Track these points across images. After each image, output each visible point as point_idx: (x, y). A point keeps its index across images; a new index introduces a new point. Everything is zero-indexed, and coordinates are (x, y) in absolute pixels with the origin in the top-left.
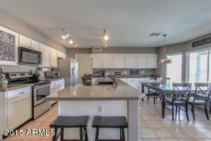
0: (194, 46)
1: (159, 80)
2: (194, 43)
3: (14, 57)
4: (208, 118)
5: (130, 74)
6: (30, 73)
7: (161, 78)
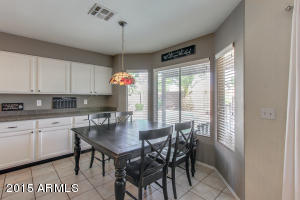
0: (163, 60)
1: (114, 117)
2: (163, 55)
4: (190, 184)
5: (54, 107)
7: (118, 114)
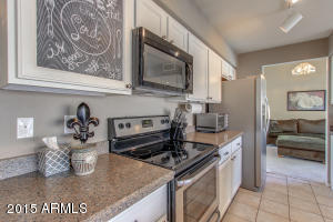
3: (119, 62)
6: (165, 118)
